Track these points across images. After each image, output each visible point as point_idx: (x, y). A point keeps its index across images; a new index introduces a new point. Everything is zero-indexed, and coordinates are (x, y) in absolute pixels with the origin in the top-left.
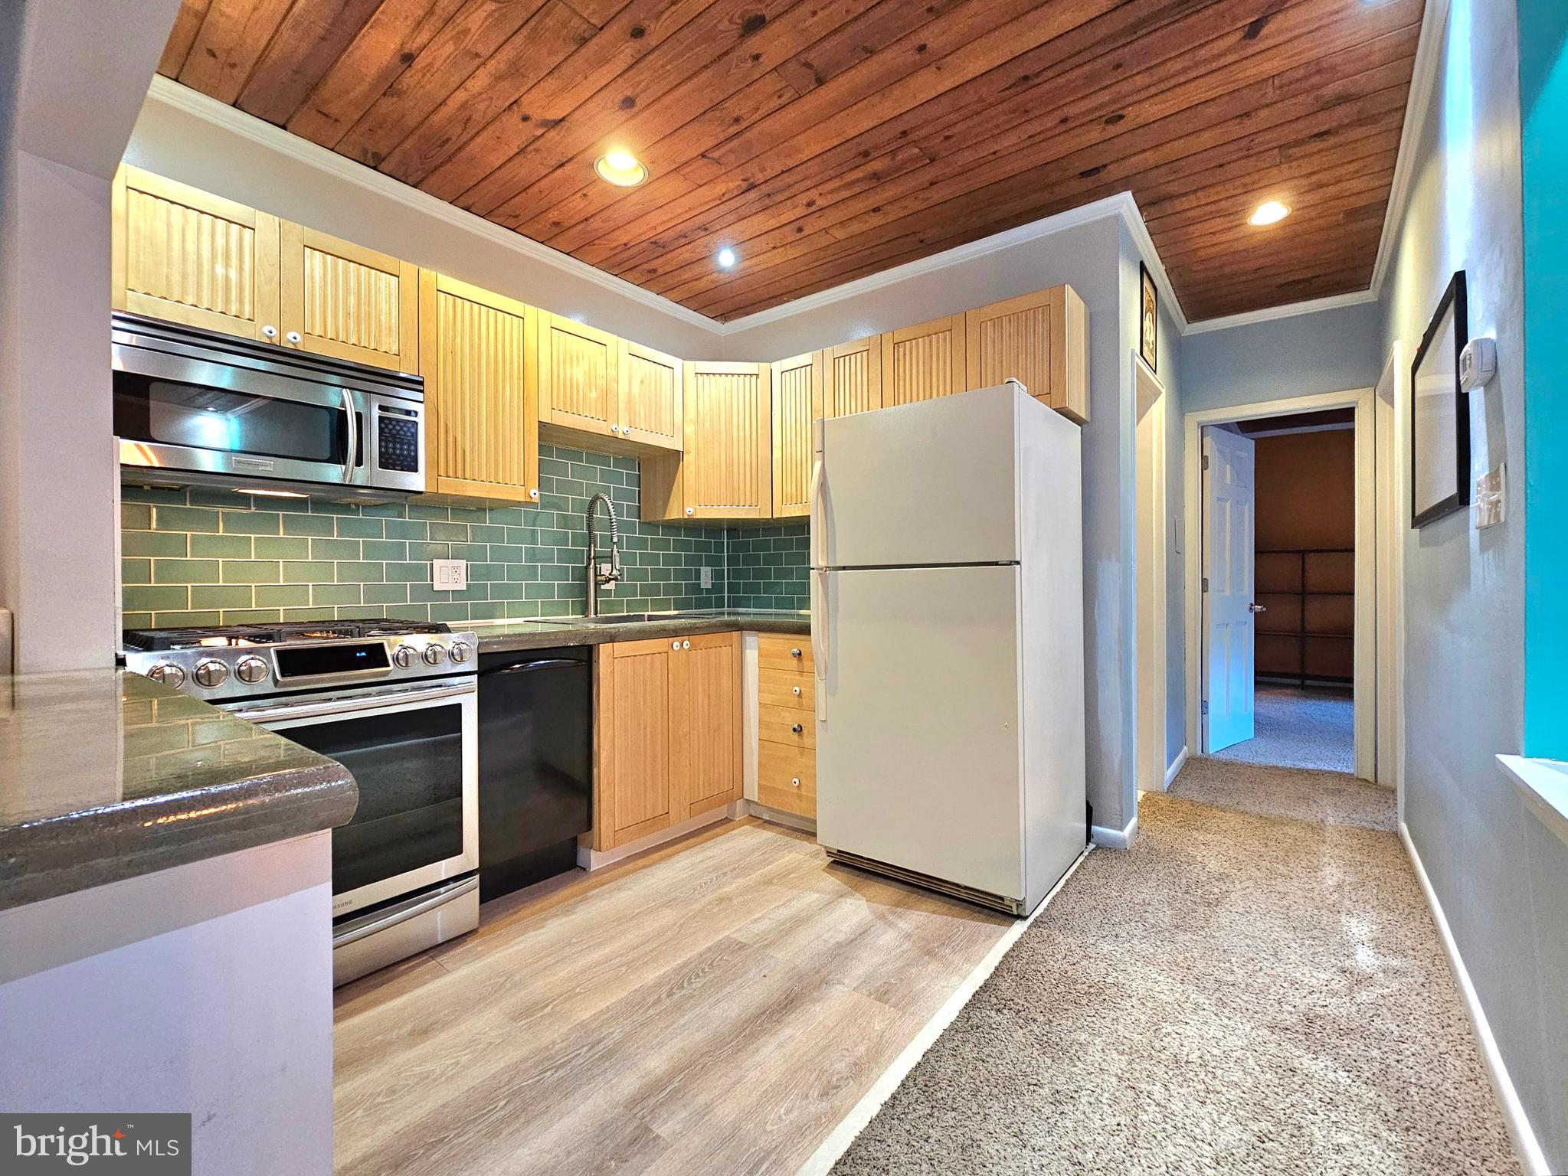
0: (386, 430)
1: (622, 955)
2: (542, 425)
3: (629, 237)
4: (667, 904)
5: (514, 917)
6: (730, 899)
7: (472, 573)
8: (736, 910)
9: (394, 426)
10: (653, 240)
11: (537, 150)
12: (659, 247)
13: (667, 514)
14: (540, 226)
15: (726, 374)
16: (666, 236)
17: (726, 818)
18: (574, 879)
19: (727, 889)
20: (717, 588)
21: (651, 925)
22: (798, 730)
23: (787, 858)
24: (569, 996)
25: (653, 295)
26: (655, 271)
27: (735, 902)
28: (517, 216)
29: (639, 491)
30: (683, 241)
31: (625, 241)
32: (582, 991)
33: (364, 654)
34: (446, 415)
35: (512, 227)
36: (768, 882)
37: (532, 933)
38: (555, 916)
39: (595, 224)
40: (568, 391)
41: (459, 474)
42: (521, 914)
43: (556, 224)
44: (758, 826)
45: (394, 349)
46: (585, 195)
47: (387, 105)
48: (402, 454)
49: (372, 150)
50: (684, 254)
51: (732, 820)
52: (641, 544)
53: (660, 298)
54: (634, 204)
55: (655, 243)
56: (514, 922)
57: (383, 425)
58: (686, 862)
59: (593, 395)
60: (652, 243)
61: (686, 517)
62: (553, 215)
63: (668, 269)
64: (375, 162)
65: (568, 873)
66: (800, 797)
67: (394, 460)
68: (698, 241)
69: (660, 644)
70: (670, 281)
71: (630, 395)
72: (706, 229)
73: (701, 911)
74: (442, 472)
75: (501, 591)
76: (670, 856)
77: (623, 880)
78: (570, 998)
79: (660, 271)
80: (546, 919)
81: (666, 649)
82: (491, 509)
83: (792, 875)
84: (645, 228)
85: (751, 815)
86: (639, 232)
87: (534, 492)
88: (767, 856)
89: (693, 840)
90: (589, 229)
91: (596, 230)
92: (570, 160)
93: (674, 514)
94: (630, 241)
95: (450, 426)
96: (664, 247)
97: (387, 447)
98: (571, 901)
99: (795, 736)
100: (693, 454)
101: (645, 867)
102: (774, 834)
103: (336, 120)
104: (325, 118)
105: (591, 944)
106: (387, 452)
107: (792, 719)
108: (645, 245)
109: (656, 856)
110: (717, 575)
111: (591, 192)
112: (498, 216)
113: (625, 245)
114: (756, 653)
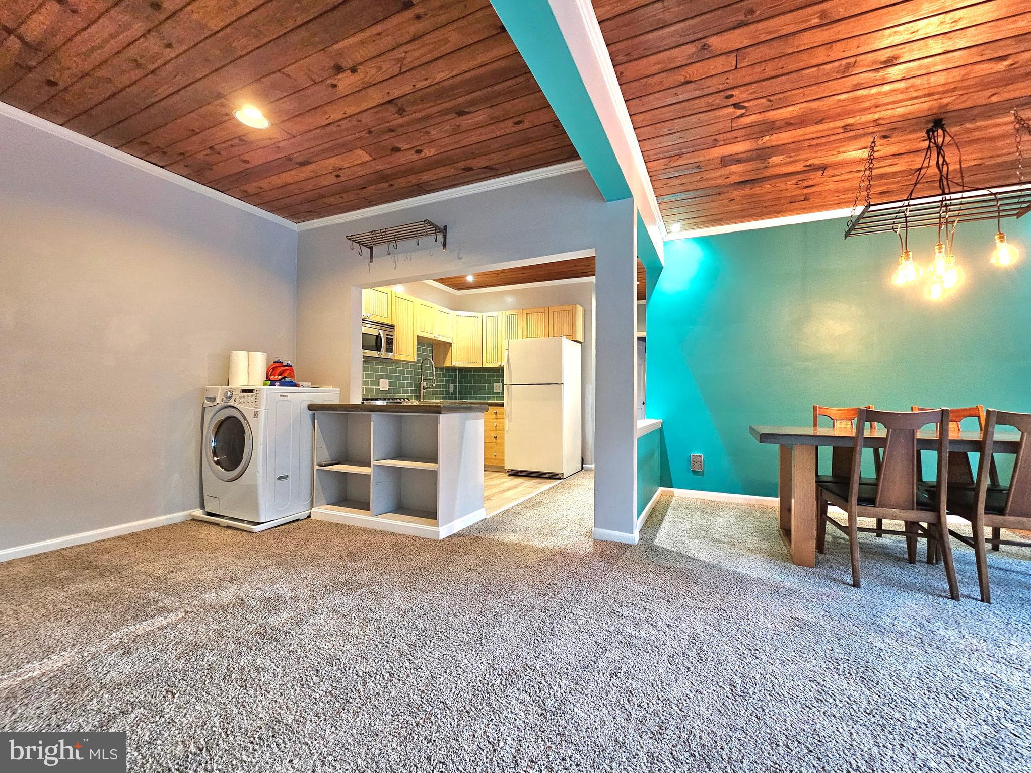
2: (418, 336)
7: (390, 384)
13: (445, 364)
15: (467, 316)
20: (454, 392)
22: (495, 438)
29: (433, 356)
40: (427, 325)
41: (399, 353)
45: (386, 316)
57: (386, 340)
59: (430, 325)
61: (451, 366)
66: (495, 459)
67: (389, 350)
87: (416, 358)
93: (447, 364)
99: (494, 440)
100: (455, 344)
106: (387, 347)
107: (493, 434)
110: (455, 387)
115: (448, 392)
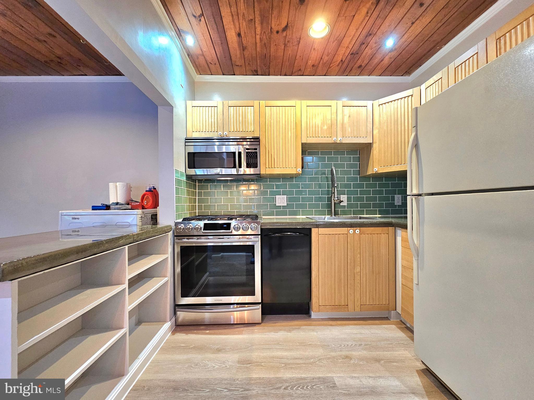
0: (248, 156)
1: (288, 359)
2: (303, 144)
3: (341, 57)
4: (323, 346)
5: (275, 324)
6: (351, 359)
7: (289, 200)
8: (348, 366)
9: (251, 154)
10: (351, 53)
11: (288, 41)
12: (355, 54)
13: (368, 173)
14: (309, 70)
15: (394, 101)
16: (356, 47)
17: (387, 317)
18: (304, 318)
19: (354, 353)
21: (309, 353)
23: (400, 353)
24: (258, 364)
25: (367, 77)
26: (360, 66)
27: (352, 362)
28: (300, 70)
29: (359, 163)
30: (364, 46)
31: (341, 59)
32: (263, 365)
33: (226, 226)
34: (268, 147)
35: (302, 75)
36: (378, 360)
37: (273, 333)
38: (285, 330)
39: (326, 58)
40: (314, 129)
41: (273, 167)
42: (277, 324)
43: (313, 66)
44: (400, 328)
45: (253, 130)
46: (314, 49)
47: (246, 53)
48: (253, 163)
49: (253, 70)
50: (368, 52)
51: (389, 320)
52: (361, 186)
53: (370, 77)
54: (333, 42)
55: (352, 54)
56: (272, 326)
57: (247, 154)
58: (349, 331)
59: (325, 127)
60: (351, 54)
61: (374, 173)
62: (310, 63)
63: (366, 62)
64: (255, 73)
65: (304, 315)
67: (251, 165)
68: (370, 42)
69: (344, 230)
70: (370, 67)
71: (343, 124)
72: (370, 35)
73: (334, 357)
74: (267, 166)
75: (298, 206)
76: (345, 325)
77: (318, 327)
78: (258, 366)
79: (363, 65)
80: (281, 330)
81: (346, 233)
82: (295, 177)
83: (395, 364)
84: (344, 49)
85: (401, 321)
86: (343, 53)
87: (299, 170)
88: (391, 346)
89: (361, 322)
90: (325, 61)
91: (327, 61)
92: (300, 39)
93: (370, 172)
94: (342, 58)
95: (270, 151)
96: (357, 54)
97: (248, 161)
98: (294, 327)
100: (378, 143)
101: (331, 325)
102: (405, 336)
103: (241, 66)
104: (238, 67)
105: (284, 348)
106: (249, 162)
108: (349, 57)
109: (339, 322)
111: (316, 46)
112: (295, 72)
113: (342, 61)
114: (401, 238)
115: (393, 205)
